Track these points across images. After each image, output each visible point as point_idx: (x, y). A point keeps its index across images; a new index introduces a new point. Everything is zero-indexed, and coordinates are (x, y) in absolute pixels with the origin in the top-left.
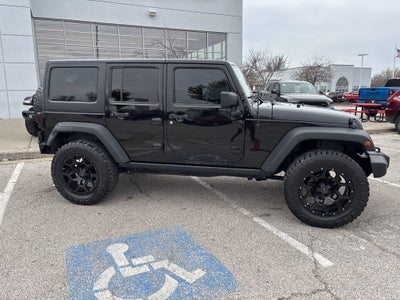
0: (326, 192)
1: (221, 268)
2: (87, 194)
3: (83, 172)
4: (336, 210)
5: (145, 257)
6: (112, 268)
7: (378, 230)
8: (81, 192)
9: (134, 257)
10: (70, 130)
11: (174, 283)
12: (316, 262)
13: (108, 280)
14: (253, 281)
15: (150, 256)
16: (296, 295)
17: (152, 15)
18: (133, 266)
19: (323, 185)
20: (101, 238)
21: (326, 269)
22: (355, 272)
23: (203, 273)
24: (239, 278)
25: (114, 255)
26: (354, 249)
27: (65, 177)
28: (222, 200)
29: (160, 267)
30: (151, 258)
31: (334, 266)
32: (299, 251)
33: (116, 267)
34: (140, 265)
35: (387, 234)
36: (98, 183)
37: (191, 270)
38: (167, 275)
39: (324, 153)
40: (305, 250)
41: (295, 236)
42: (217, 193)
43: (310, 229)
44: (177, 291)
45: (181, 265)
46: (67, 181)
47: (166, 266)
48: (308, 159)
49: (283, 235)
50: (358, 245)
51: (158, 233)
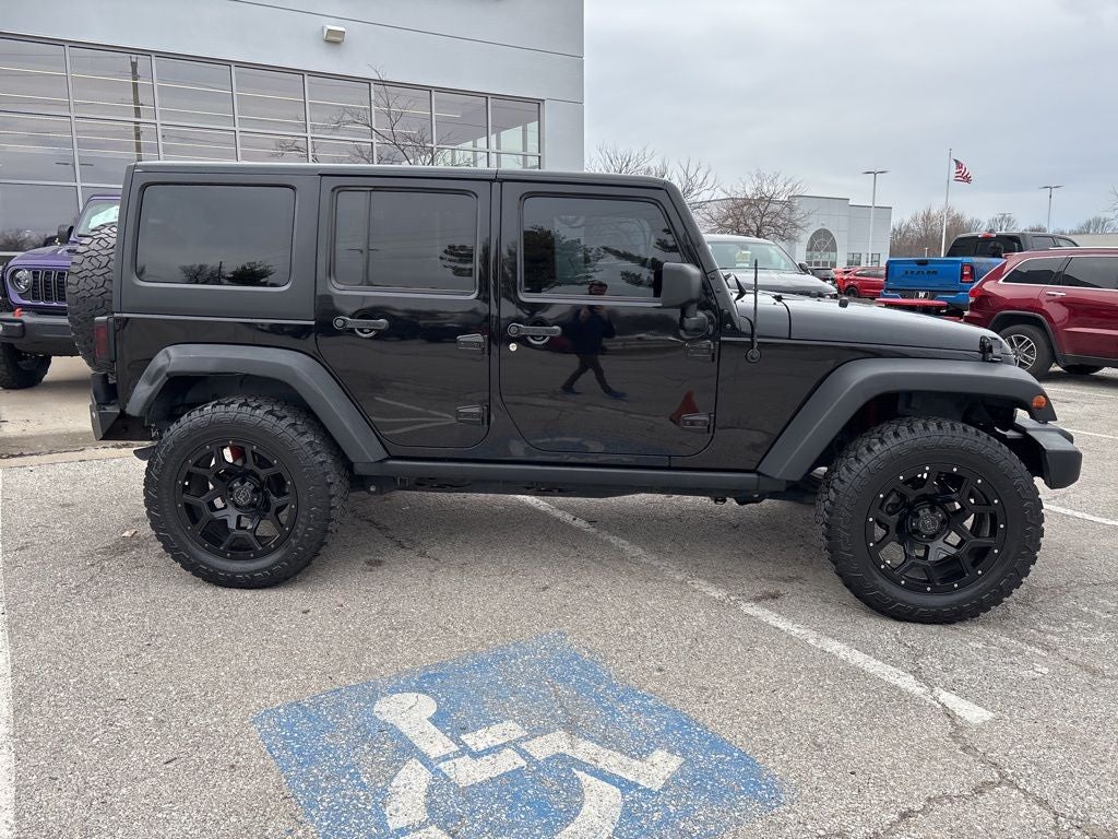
0: (931, 529)
1: (717, 745)
2: (259, 556)
3: (244, 492)
4: (959, 575)
5: (496, 728)
6: (415, 764)
7: (1059, 623)
8: (241, 549)
9: (464, 730)
10: (208, 367)
11: (612, 794)
12: (949, 714)
13: (421, 798)
14: (817, 773)
15: (510, 725)
16: (938, 800)
17: (334, 40)
18: (476, 755)
19: (924, 512)
20: (341, 679)
21: (980, 729)
22: (1052, 731)
23: (675, 762)
24: (774, 766)
25: (404, 727)
26: (1024, 673)
27: (189, 507)
28: (636, 561)
29: (549, 751)
30: (512, 729)
31: (997, 720)
32: (895, 687)
33: (424, 759)
34: (492, 750)
35: (1085, 632)
36: (293, 523)
37: (641, 754)
38: (580, 774)
39: (933, 427)
40: (908, 683)
41: (868, 648)
42: (614, 540)
43: (896, 628)
44: (627, 813)
45: (603, 741)
46: (194, 520)
47: (565, 749)
48: (892, 442)
49: (833, 646)
50: (1029, 662)
51: (501, 658)
